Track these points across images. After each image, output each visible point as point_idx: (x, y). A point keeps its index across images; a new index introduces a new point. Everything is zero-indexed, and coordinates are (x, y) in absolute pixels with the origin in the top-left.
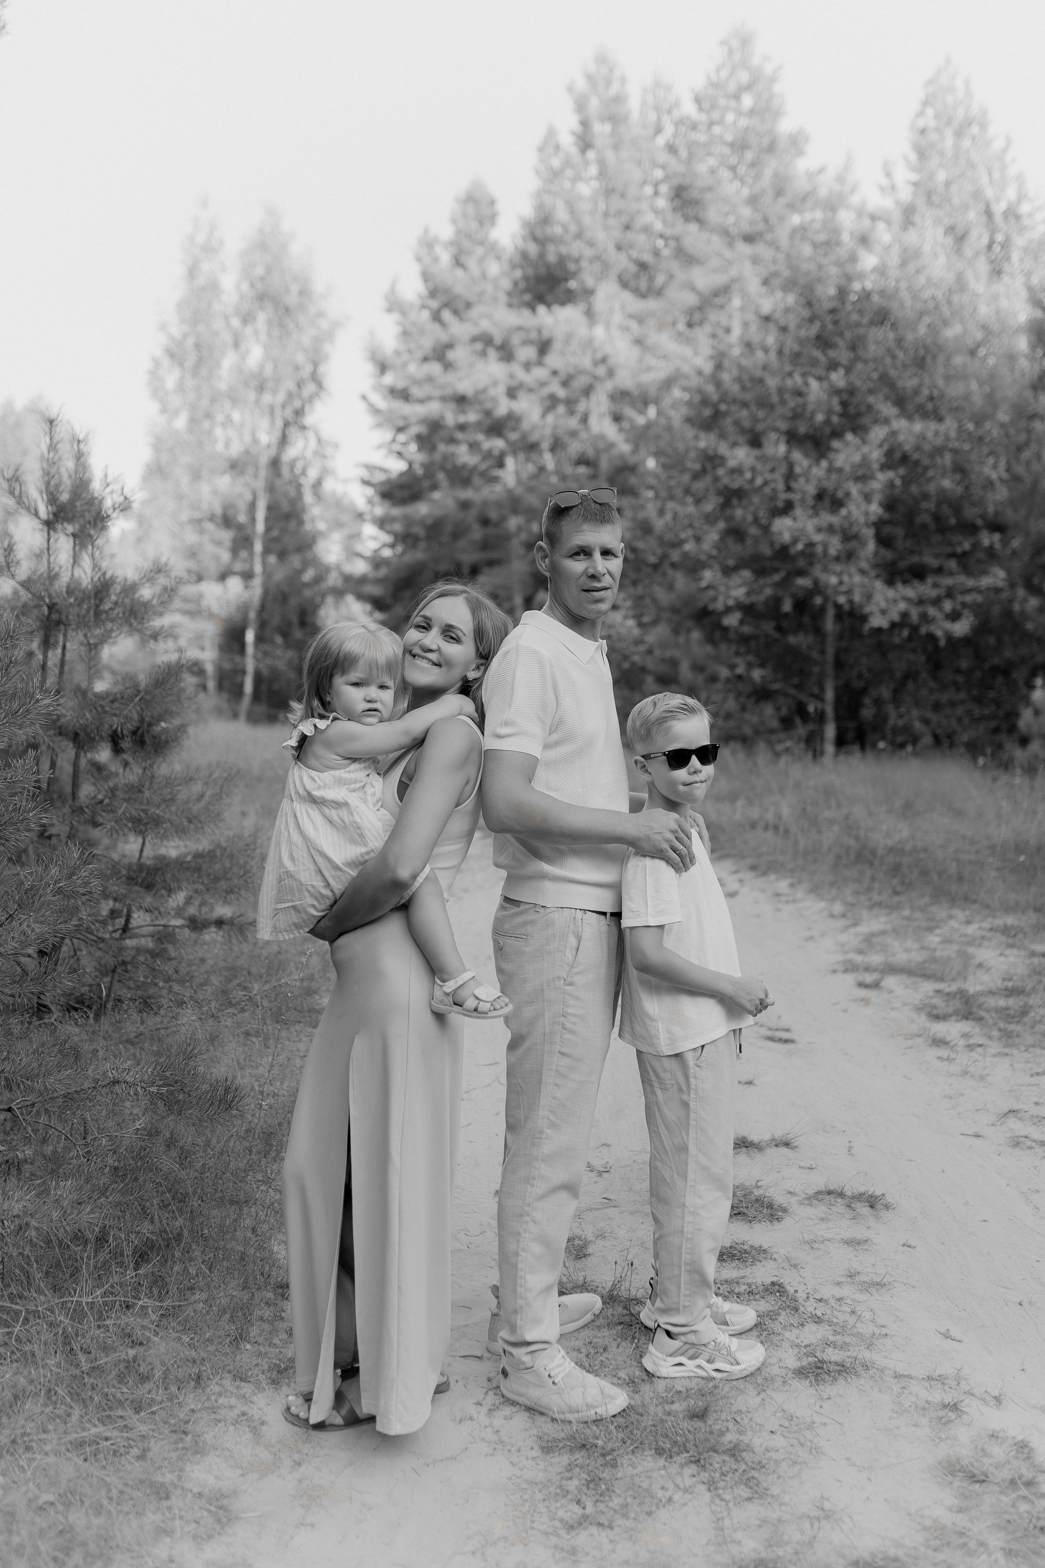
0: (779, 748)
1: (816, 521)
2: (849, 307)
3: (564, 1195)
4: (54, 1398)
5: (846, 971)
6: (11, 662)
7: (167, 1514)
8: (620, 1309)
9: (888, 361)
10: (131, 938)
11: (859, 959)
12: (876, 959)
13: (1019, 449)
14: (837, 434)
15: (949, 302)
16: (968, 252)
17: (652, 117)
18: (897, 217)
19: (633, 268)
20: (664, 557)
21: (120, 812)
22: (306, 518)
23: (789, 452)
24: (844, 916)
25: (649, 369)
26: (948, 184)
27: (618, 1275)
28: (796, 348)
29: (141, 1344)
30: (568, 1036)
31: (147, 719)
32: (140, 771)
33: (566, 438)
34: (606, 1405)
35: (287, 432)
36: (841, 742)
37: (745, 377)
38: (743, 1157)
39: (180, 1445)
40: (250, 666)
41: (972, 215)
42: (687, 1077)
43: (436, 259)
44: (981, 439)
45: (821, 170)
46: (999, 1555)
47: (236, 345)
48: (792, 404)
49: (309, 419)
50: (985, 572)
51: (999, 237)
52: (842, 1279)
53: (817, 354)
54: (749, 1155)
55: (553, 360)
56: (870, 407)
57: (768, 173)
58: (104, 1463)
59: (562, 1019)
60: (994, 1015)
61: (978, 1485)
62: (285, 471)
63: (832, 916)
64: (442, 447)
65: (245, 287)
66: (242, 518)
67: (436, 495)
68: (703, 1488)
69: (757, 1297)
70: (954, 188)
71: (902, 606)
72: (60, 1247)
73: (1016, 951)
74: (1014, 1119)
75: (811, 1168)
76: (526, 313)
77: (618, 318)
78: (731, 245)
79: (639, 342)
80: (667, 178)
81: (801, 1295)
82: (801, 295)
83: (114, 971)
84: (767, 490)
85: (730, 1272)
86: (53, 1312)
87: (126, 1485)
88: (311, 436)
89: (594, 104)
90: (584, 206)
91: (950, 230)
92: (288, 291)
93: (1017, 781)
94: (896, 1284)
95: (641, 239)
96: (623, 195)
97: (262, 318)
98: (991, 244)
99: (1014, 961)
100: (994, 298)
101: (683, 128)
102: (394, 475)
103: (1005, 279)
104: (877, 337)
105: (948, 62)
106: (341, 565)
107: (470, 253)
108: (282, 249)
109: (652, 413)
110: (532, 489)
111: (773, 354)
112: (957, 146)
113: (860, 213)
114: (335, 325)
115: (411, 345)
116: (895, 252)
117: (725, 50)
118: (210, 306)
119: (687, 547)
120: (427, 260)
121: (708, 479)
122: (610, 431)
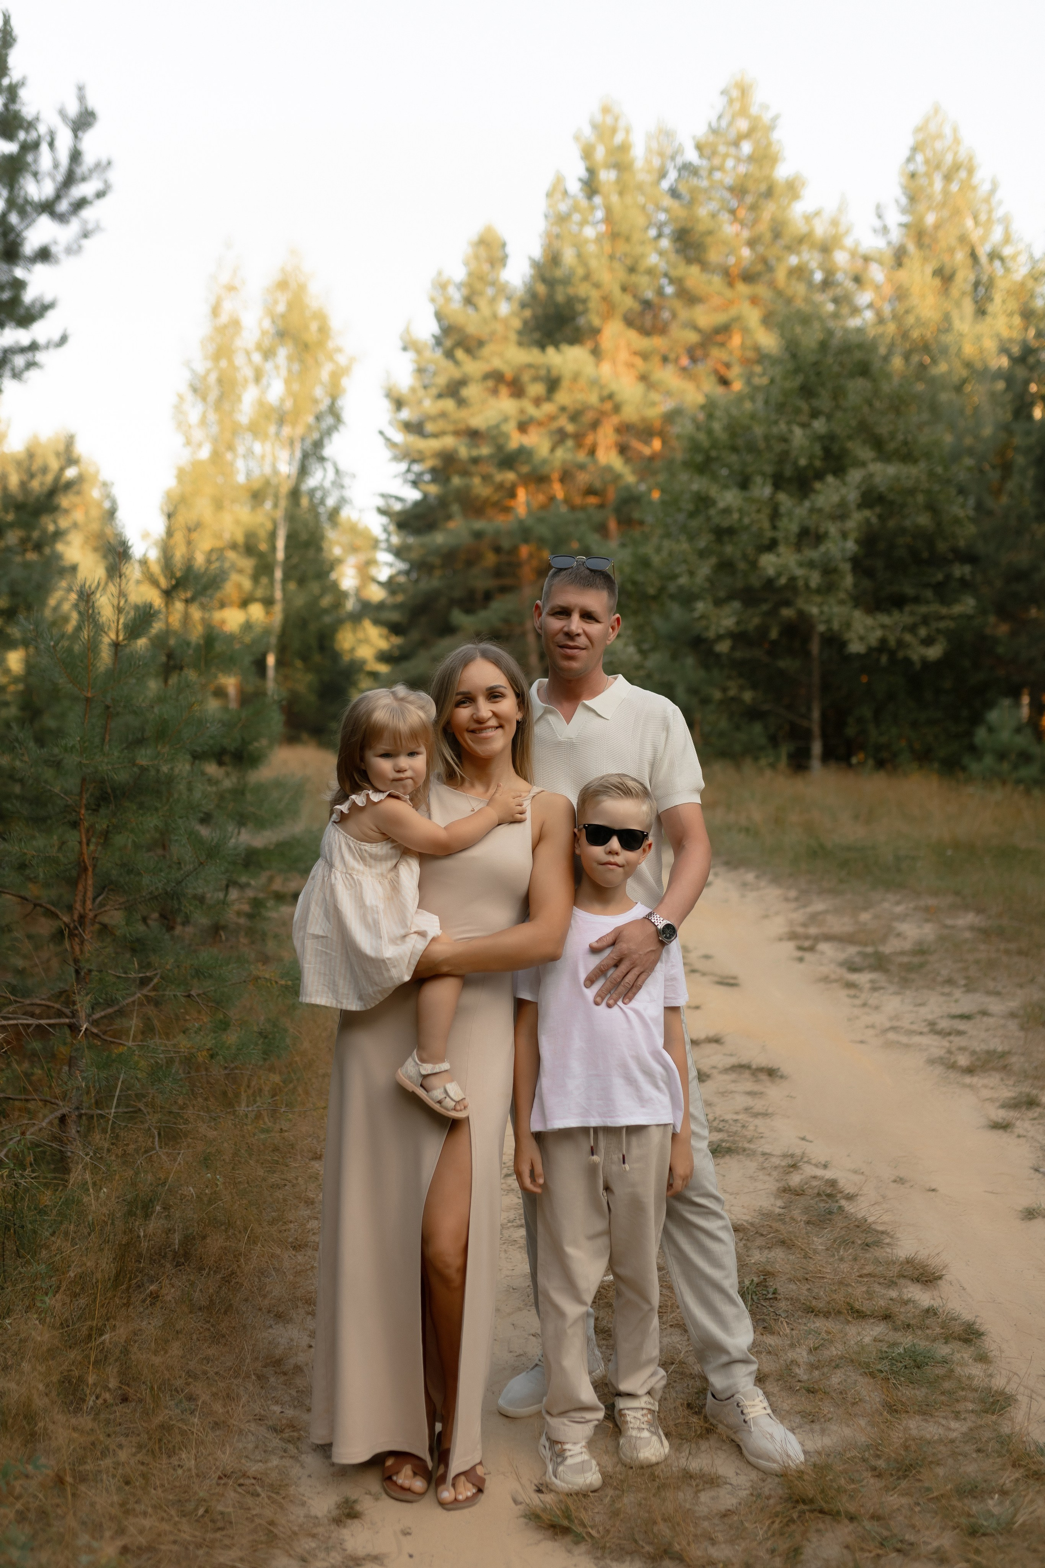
0: (764, 763)
1: (797, 556)
2: (830, 360)
5: (790, 939)
9: (866, 409)
11: (802, 930)
14: (819, 476)
15: (938, 342)
16: (955, 292)
17: (656, 162)
18: (888, 254)
19: (637, 307)
20: (662, 590)
22: (325, 545)
23: (773, 494)
25: (653, 404)
26: (937, 226)
28: (782, 398)
33: (575, 471)
35: (306, 463)
37: (734, 426)
40: (271, 689)
41: (958, 257)
43: (449, 300)
44: (949, 481)
45: (817, 214)
47: (257, 379)
48: (777, 449)
49: (327, 452)
50: (959, 601)
51: (985, 278)
53: (802, 403)
55: (563, 397)
56: (849, 452)
57: (766, 216)
60: (899, 967)
62: (305, 502)
64: (456, 480)
65: (267, 324)
66: (263, 547)
67: (451, 525)
70: (942, 230)
71: (879, 633)
73: (930, 924)
74: (893, 1032)
75: (730, 1054)
76: (536, 351)
77: (623, 355)
78: (731, 285)
79: (644, 378)
80: (670, 221)
84: (754, 528)
88: (329, 466)
89: (600, 153)
90: (592, 248)
91: (939, 272)
92: (307, 328)
94: (776, 1114)
95: (646, 280)
96: (628, 239)
97: (282, 353)
98: (977, 284)
99: (928, 931)
100: (979, 338)
101: (685, 174)
102: (409, 504)
103: (988, 319)
104: (857, 387)
105: (937, 110)
106: (358, 591)
107: (481, 294)
108: (302, 288)
109: (657, 444)
110: (541, 520)
111: (760, 404)
112: (946, 192)
113: (853, 254)
114: (352, 360)
115: (427, 381)
116: (888, 290)
117: (725, 98)
118: (232, 342)
119: (682, 580)
120: (440, 301)
121: (701, 518)
122: (617, 462)
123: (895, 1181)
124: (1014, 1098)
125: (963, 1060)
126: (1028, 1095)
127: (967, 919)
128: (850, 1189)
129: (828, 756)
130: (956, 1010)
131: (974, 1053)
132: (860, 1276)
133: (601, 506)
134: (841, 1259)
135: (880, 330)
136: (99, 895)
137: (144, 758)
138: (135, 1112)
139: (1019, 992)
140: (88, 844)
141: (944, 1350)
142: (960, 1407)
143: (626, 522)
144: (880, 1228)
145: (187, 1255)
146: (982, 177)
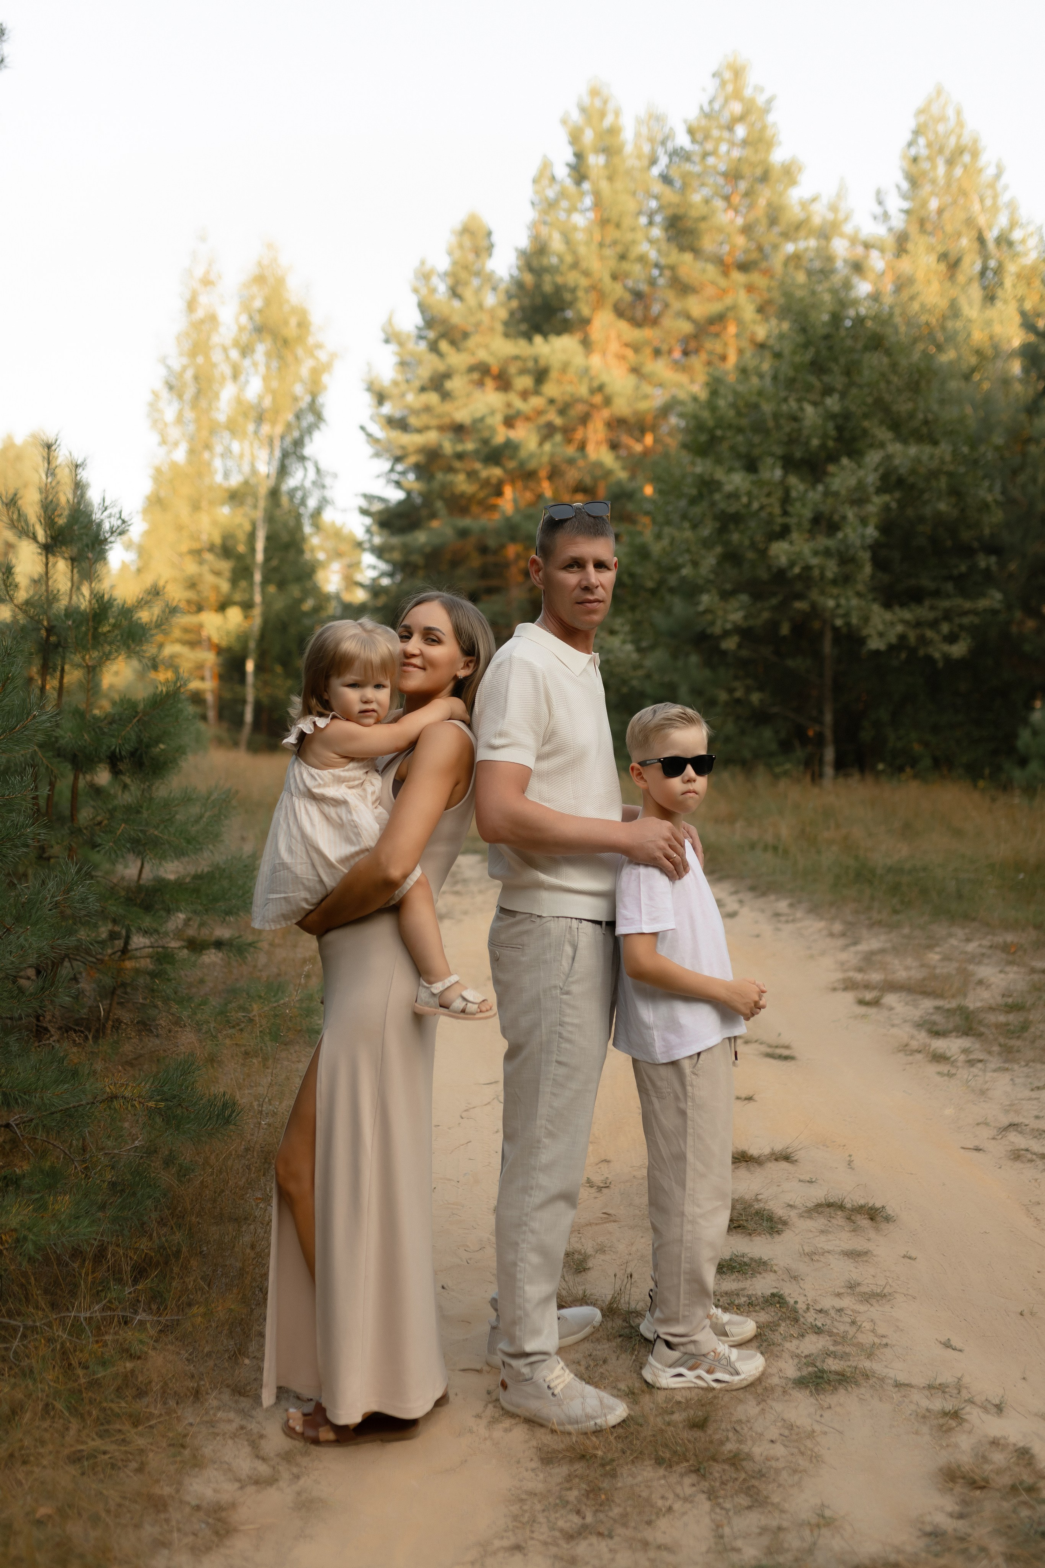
0: (778, 770)
1: (812, 544)
2: (843, 333)
3: (561, 1205)
4: (52, 1413)
5: (846, 989)
6: (8, 678)
7: (165, 1527)
8: (619, 1322)
9: (883, 385)
10: (130, 958)
11: (859, 977)
12: (876, 977)
13: (1015, 472)
14: (833, 458)
15: (943, 328)
16: (961, 278)
17: (646, 148)
18: (890, 242)
19: (628, 297)
20: (661, 583)
21: (119, 832)
22: (306, 547)
23: (784, 477)
24: (843, 935)
25: (646, 397)
26: (940, 212)
27: (617, 1286)
28: (791, 373)
29: (139, 1358)
30: (565, 1045)
31: (145, 740)
32: (139, 793)
33: (564, 467)
34: (605, 1416)
35: (287, 462)
36: (840, 765)
37: (741, 404)
38: (742, 1172)
39: (179, 1459)
40: (250, 695)
41: (964, 242)
42: (683, 1085)
43: (433, 291)
44: (976, 462)
45: (814, 200)
46: (1000, 1560)
47: (235, 376)
48: (787, 429)
49: (308, 451)
50: (983, 595)
51: (992, 264)
52: (842, 1291)
53: (813, 379)
54: (748, 1170)
55: (550, 389)
56: (865, 432)
57: (762, 202)
58: (102, 1476)
59: (558, 1028)
60: (994, 1030)
61: (978, 1492)
62: (285, 500)
63: (831, 935)
64: (440, 476)
65: (244, 319)
66: (241, 548)
67: (435, 524)
68: (703, 1497)
69: (757, 1308)
70: (946, 215)
71: (900, 628)
72: (58, 1265)
73: (1015, 968)
74: (1015, 1133)
75: (811, 1182)
76: (523, 343)
77: (614, 346)
78: (726, 273)
79: (635, 370)
80: (660, 208)
81: (801, 1306)
82: (795, 321)
83: (113, 993)
84: (763, 514)
85: (730, 1284)
86: (51, 1327)
87: (124, 1498)
88: (310, 466)
89: (588, 136)
90: (580, 236)
91: (943, 257)
92: (286, 323)
93: (1016, 801)
94: (896, 1295)
95: (637, 269)
96: (618, 226)
97: (261, 350)
98: (984, 270)
99: (1014, 978)
100: (988, 324)
101: (676, 159)
102: (392, 503)
103: (998, 305)
104: (875, 361)
105: (939, 92)
106: (341, 594)
107: (466, 284)
108: (280, 282)
109: (649, 440)
110: (527, 518)
111: (768, 379)
112: (949, 175)
113: (853, 241)
114: (333, 356)
115: (409, 375)
116: (889, 280)
117: (717, 81)
118: (209, 338)
119: (685, 572)
120: (424, 291)
121: (705, 504)
122: (607, 458)
129: (841, 763)
146: (988, 159)
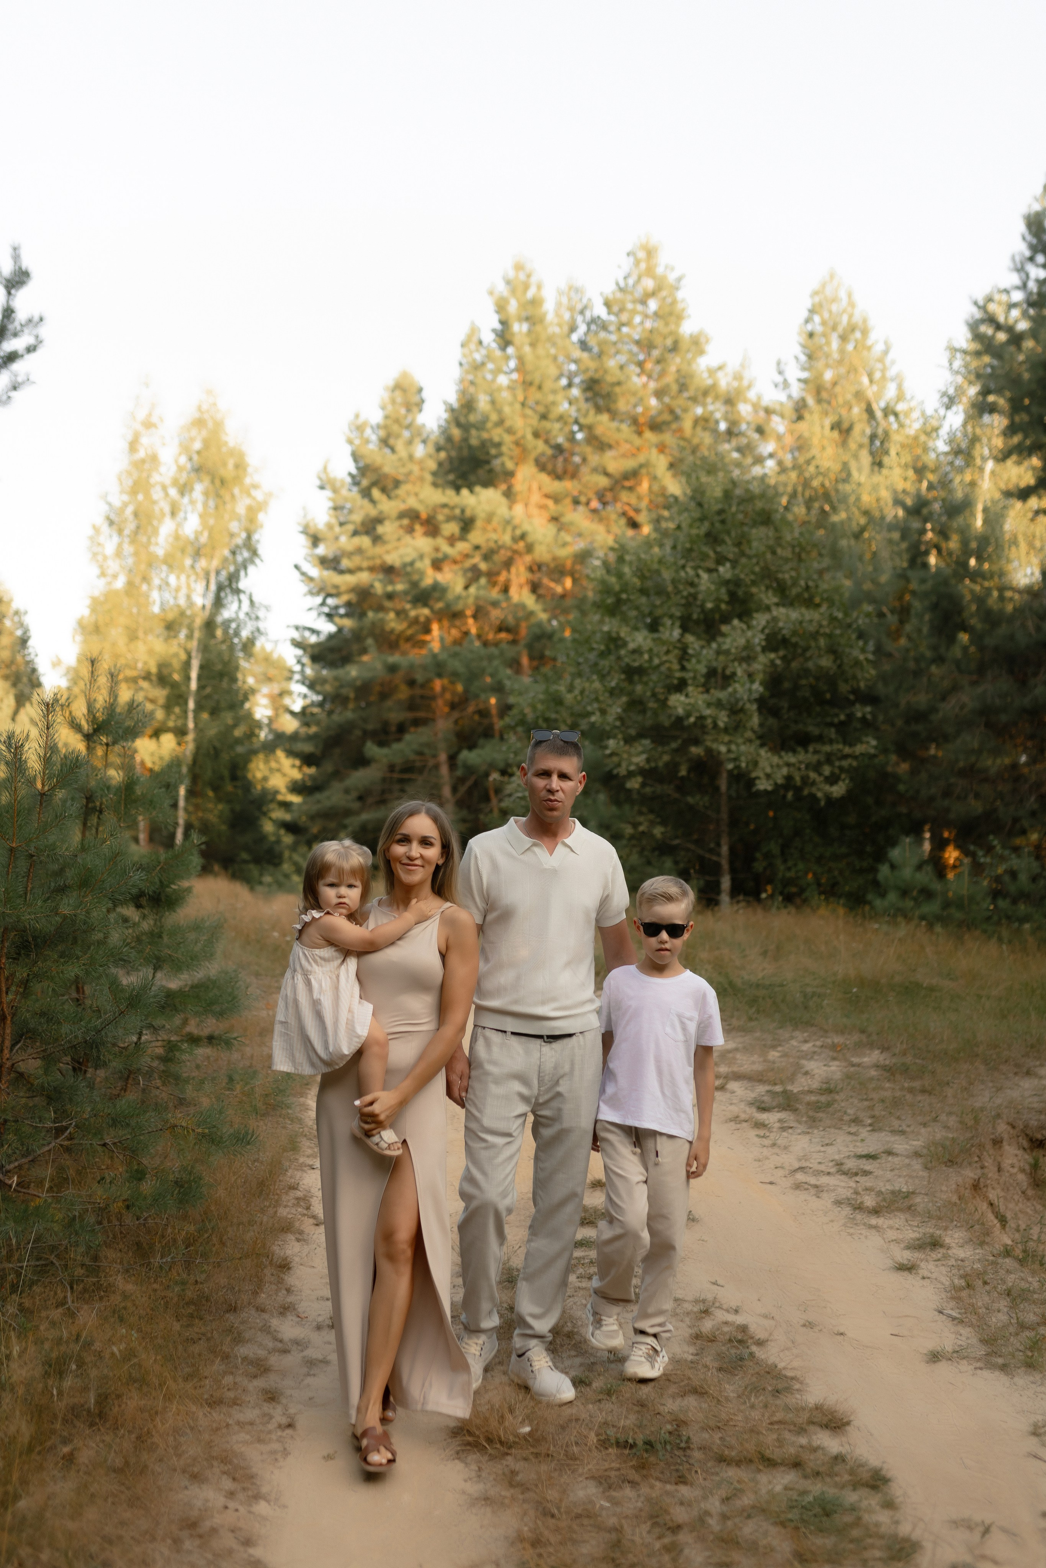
1: (705, 696)
2: (734, 508)
9: (769, 556)
14: (726, 619)
15: (837, 491)
16: (853, 446)
17: (567, 316)
18: (790, 405)
19: (548, 451)
22: (240, 676)
23: (682, 635)
25: (565, 544)
26: (835, 383)
28: (689, 544)
33: (488, 607)
35: (222, 594)
37: (644, 570)
40: (181, 818)
41: (856, 410)
43: (366, 442)
44: (849, 626)
45: (720, 368)
47: (173, 514)
48: (685, 593)
49: (242, 585)
50: (860, 741)
51: (880, 432)
53: (706, 549)
55: (476, 536)
56: (753, 597)
57: (673, 369)
60: (807, 1107)
61: (710, 1343)
62: (219, 633)
64: (371, 614)
65: (183, 460)
66: (176, 677)
67: (365, 658)
70: (839, 386)
71: (785, 771)
73: (837, 1063)
74: (801, 1173)
76: (451, 492)
77: (536, 498)
78: (640, 433)
79: (555, 519)
80: (579, 372)
82: (692, 498)
84: (663, 669)
88: (244, 598)
89: (513, 307)
90: (506, 395)
91: (836, 426)
92: (225, 464)
95: (557, 426)
96: (540, 388)
97: (199, 489)
98: (873, 437)
99: (834, 1070)
100: (875, 488)
101: (593, 327)
102: (322, 637)
103: (885, 471)
104: (759, 536)
105: (832, 276)
106: (271, 720)
107: (398, 436)
108: (218, 426)
109: (568, 583)
110: (455, 655)
111: (668, 549)
112: (842, 351)
113: (756, 406)
114: (270, 495)
115: (342, 519)
116: (789, 440)
117: (631, 259)
118: (149, 476)
119: (593, 719)
120: (357, 442)
121: (612, 658)
122: (529, 600)
123: (804, 1325)
124: (918, 1240)
125: (869, 1201)
126: (932, 1236)
127: (873, 1057)
128: (761, 1335)
129: (736, 891)
130: (862, 1150)
131: (880, 1193)
132: (771, 1424)
133: (514, 642)
134: (752, 1407)
135: (783, 478)
136: (17, 1043)
137: (67, 906)
138: (46, 1265)
139: (923, 1130)
140: (7, 993)
141: (851, 1497)
142: (867, 1554)
143: (539, 658)
144: (790, 1374)
145: (101, 1415)
146: (876, 339)
